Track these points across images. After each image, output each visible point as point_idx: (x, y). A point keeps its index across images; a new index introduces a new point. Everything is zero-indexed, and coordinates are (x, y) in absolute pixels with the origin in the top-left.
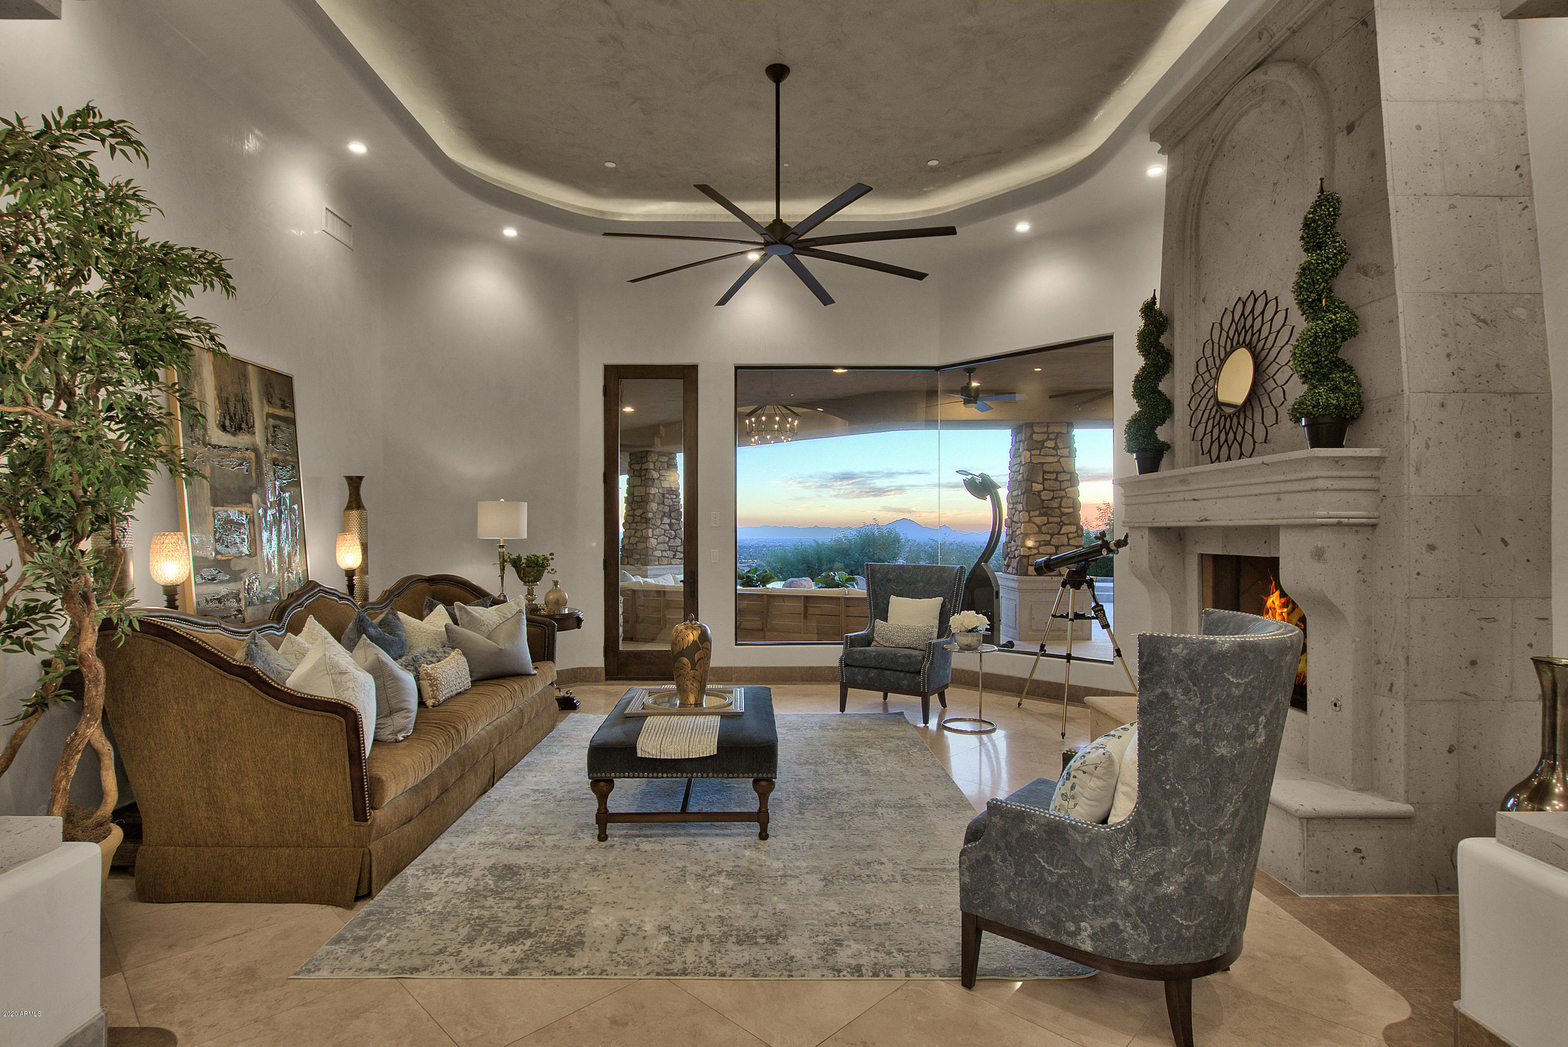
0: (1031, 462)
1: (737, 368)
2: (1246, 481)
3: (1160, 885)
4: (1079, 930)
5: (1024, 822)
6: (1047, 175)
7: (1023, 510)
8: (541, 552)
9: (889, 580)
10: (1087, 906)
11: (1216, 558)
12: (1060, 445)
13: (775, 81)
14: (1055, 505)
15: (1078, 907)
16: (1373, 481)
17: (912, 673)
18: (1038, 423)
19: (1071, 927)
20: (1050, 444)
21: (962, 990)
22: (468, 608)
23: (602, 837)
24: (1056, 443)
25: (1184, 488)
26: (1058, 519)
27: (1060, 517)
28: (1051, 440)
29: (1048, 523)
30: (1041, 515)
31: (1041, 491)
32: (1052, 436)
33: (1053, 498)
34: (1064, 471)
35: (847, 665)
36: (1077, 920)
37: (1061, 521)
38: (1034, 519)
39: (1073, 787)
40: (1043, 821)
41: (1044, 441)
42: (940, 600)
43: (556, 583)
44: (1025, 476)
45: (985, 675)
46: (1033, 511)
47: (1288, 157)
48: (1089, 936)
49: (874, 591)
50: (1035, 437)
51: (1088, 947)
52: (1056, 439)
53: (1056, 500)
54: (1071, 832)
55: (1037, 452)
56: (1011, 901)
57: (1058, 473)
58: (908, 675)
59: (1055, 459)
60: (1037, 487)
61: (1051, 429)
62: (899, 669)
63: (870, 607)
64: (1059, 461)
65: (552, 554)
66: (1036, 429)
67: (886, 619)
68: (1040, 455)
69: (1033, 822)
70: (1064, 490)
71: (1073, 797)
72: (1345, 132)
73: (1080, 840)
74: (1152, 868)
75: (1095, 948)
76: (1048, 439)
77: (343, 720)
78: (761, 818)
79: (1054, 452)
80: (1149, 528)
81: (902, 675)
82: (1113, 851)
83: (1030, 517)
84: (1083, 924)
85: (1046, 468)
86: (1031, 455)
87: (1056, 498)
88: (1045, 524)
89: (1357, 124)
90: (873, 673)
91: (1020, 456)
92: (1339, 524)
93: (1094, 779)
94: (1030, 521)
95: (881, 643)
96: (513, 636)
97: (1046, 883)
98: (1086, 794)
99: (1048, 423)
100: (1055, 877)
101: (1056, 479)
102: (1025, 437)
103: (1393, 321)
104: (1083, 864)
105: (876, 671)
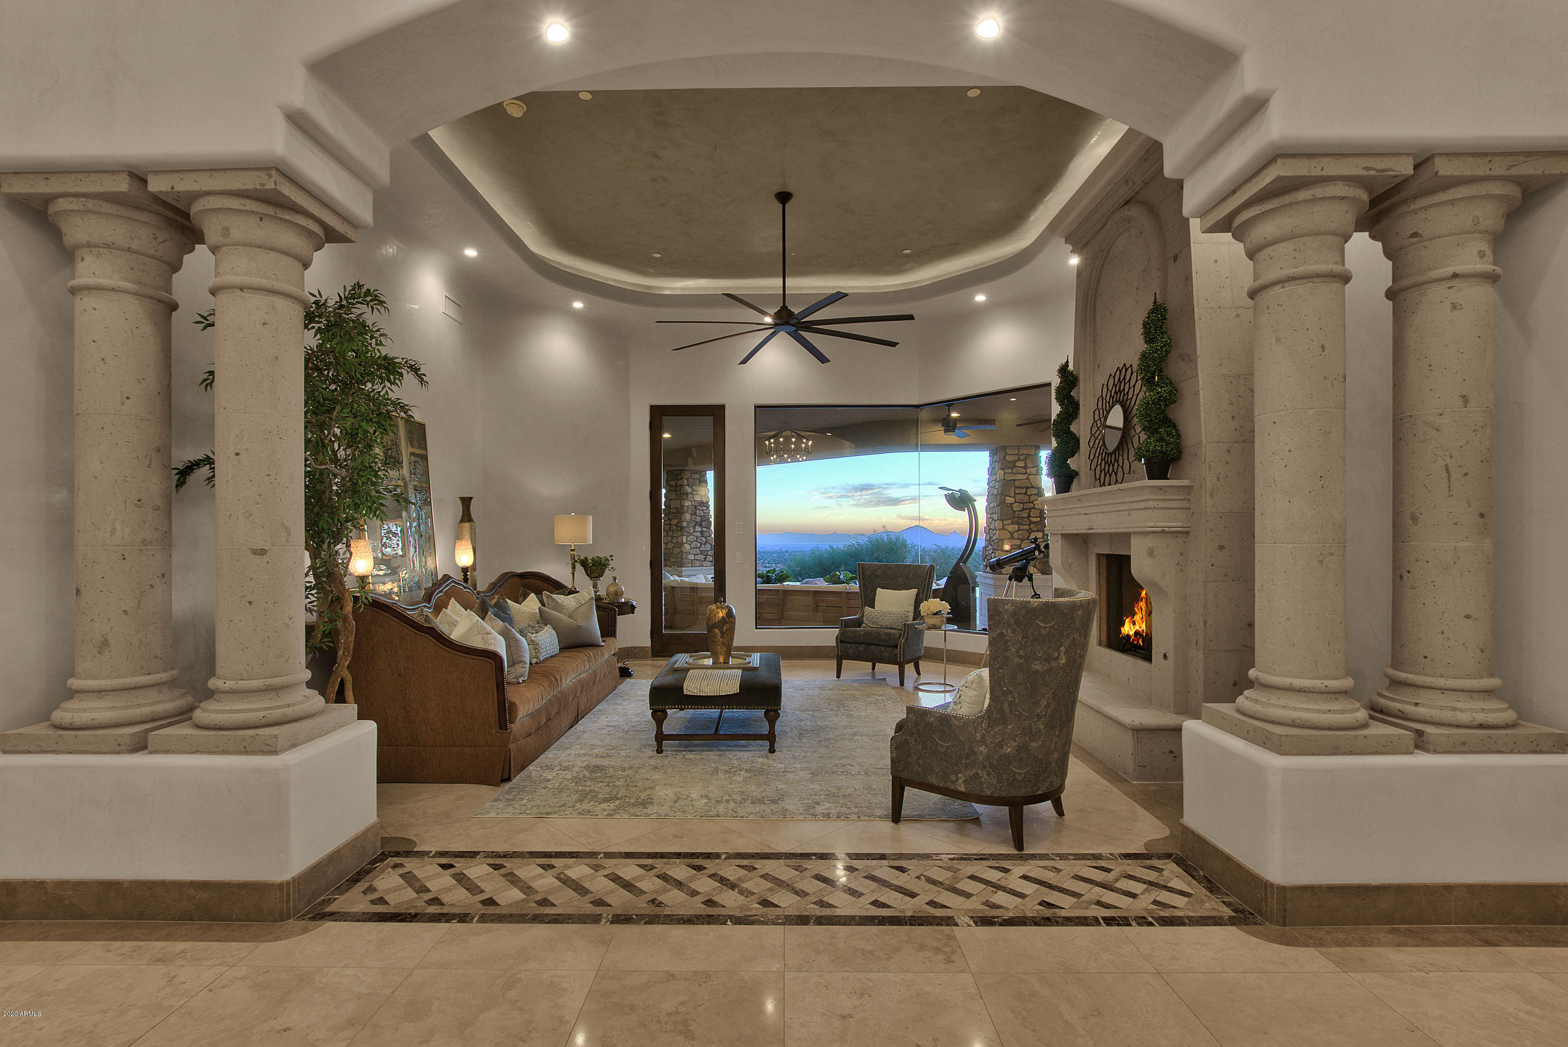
0: (1004, 479)
1: (756, 407)
2: (1112, 502)
3: (1002, 748)
4: (957, 779)
5: (927, 716)
6: (998, 259)
7: (998, 519)
8: (602, 554)
9: (876, 576)
10: (962, 763)
11: (1108, 556)
12: (1029, 465)
13: (781, 203)
14: (1025, 515)
15: (957, 765)
16: (1186, 502)
17: (891, 647)
18: (1010, 446)
19: (953, 777)
20: (1021, 464)
21: (892, 824)
22: (553, 595)
23: (659, 751)
24: (1025, 463)
25: (1080, 505)
26: (1027, 527)
27: (1029, 525)
28: (1022, 460)
29: (1019, 530)
30: (1012, 523)
31: (1013, 503)
32: (1021, 457)
33: (1023, 509)
34: (1032, 487)
35: (842, 642)
36: (956, 773)
37: (1030, 529)
38: (1006, 527)
39: (960, 697)
40: (938, 715)
41: (1015, 461)
42: (915, 591)
43: (615, 579)
44: (1000, 491)
45: (947, 650)
46: (1006, 520)
47: (1144, 271)
48: (963, 782)
49: (864, 584)
50: (1008, 458)
51: (962, 788)
52: (1025, 459)
53: (1026, 511)
54: (953, 720)
55: (1010, 471)
56: (920, 766)
57: (1027, 488)
58: (888, 648)
59: (1025, 477)
60: (1009, 500)
61: (1021, 452)
62: (881, 644)
63: (861, 597)
64: (1028, 478)
65: (611, 556)
66: (1009, 451)
67: (873, 607)
68: (1012, 473)
69: (932, 716)
70: (1032, 502)
71: (960, 703)
72: (1173, 260)
73: (958, 724)
74: (997, 738)
75: (966, 788)
76: (1019, 460)
77: (493, 662)
78: (771, 738)
79: (1024, 471)
80: (1062, 535)
81: (884, 648)
82: (976, 729)
83: (1004, 526)
84: (959, 775)
85: (1017, 484)
86: (1005, 473)
87: (1026, 509)
88: (1016, 531)
89: (1179, 256)
90: (862, 648)
91: (996, 474)
92: (1163, 532)
93: (972, 690)
94: (1003, 528)
95: (869, 625)
96: (587, 617)
97: (939, 752)
98: (967, 700)
99: (1019, 446)
100: (944, 748)
101: (1026, 494)
102: (1000, 458)
103: (1197, 394)
104: (959, 739)
105: (863, 646)
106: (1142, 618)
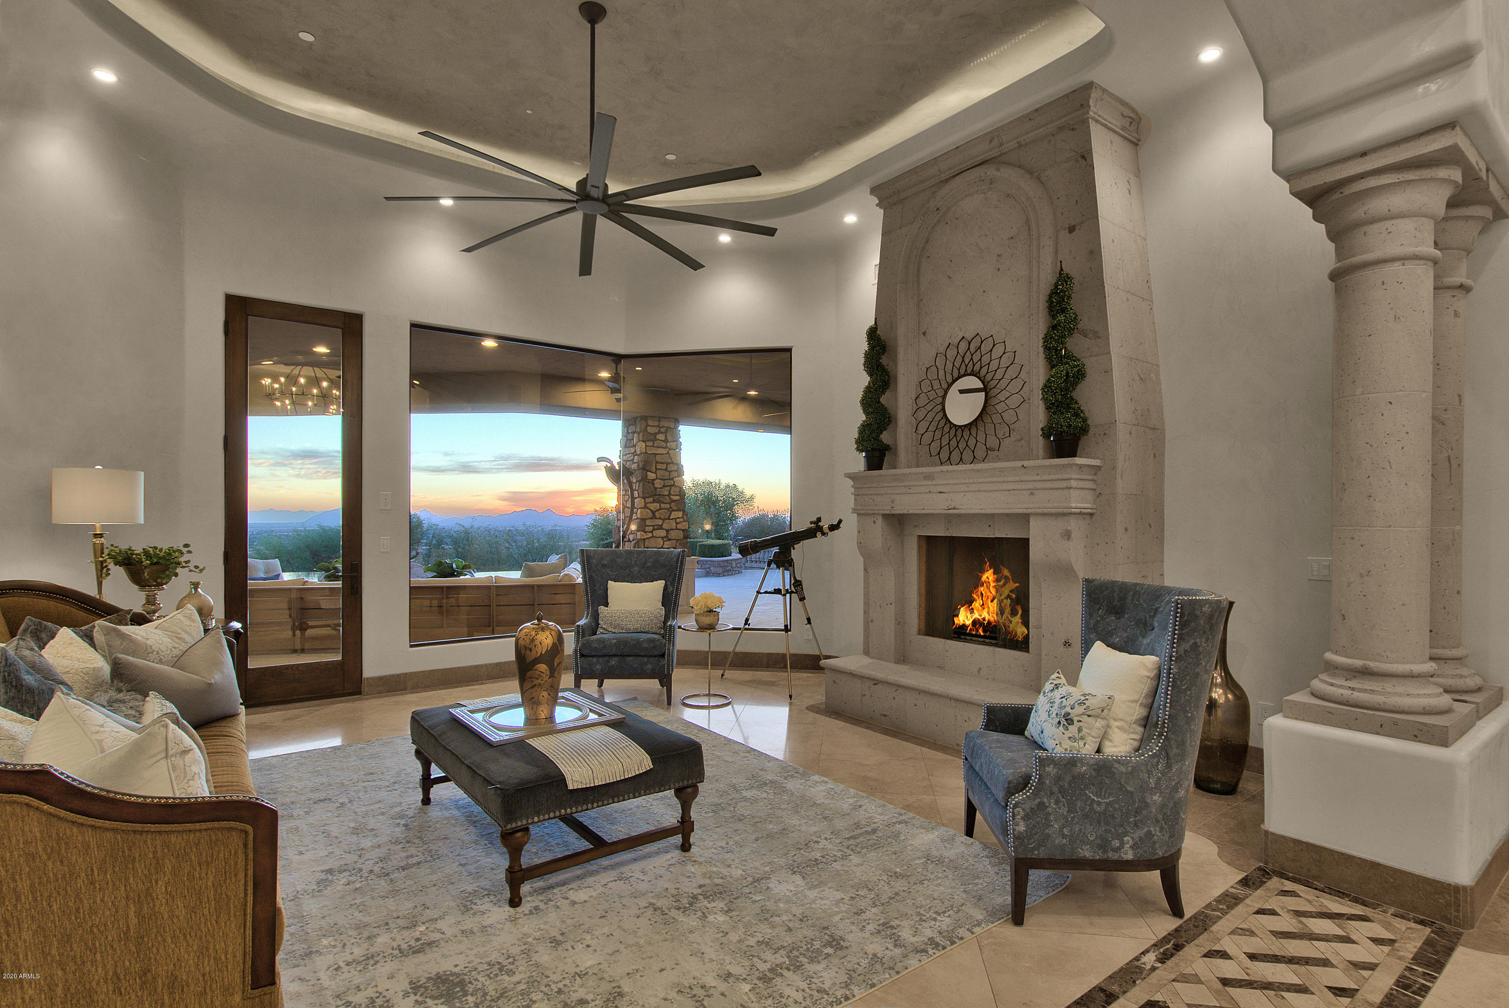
0: (646, 453)
1: (414, 323)
2: (1001, 479)
3: (1177, 792)
4: (1122, 844)
5: (1076, 766)
7: (639, 497)
9: (604, 566)
10: (1129, 823)
12: (669, 438)
13: (589, 22)
14: (666, 493)
15: (1122, 826)
16: (1092, 482)
17: (655, 656)
18: (652, 417)
19: (1116, 843)
20: (661, 437)
21: (1017, 929)
23: (515, 901)
24: (666, 436)
25: (929, 483)
26: (668, 506)
27: (670, 504)
28: (662, 433)
29: (660, 509)
30: (654, 502)
31: (654, 480)
32: (663, 430)
33: (664, 486)
34: (672, 463)
35: (582, 656)
36: (1120, 837)
37: (671, 507)
38: (648, 505)
39: (1080, 730)
40: (1092, 762)
41: (655, 434)
42: (661, 583)
43: (196, 585)
44: (641, 466)
46: (648, 497)
47: (1012, 238)
48: (1131, 847)
49: (591, 577)
50: (650, 429)
51: (1129, 856)
52: (666, 432)
53: (666, 488)
54: (1116, 765)
55: (650, 444)
56: (1064, 836)
57: (668, 464)
58: (652, 659)
59: (665, 451)
60: (651, 476)
61: (662, 424)
62: (642, 654)
63: (587, 594)
64: (668, 453)
65: (186, 546)
66: (650, 423)
67: (609, 606)
68: (653, 446)
69: (1083, 764)
70: (672, 479)
71: (1082, 738)
72: (1067, 231)
73: (1124, 770)
74: (1174, 780)
75: (1135, 855)
76: (660, 432)
77: (249, 827)
79: (664, 444)
82: (1149, 773)
83: (646, 504)
84: (1125, 839)
85: (658, 458)
86: (646, 446)
87: (667, 486)
88: (658, 510)
89: (1077, 228)
91: (634, 446)
92: (1080, 513)
93: (1099, 720)
94: (645, 507)
95: (611, 630)
97: (1095, 813)
98: (1093, 734)
99: (659, 418)
100: (1103, 806)
101: (666, 470)
102: (641, 429)
103: (1108, 372)
104: (1126, 790)
106: (983, 604)
